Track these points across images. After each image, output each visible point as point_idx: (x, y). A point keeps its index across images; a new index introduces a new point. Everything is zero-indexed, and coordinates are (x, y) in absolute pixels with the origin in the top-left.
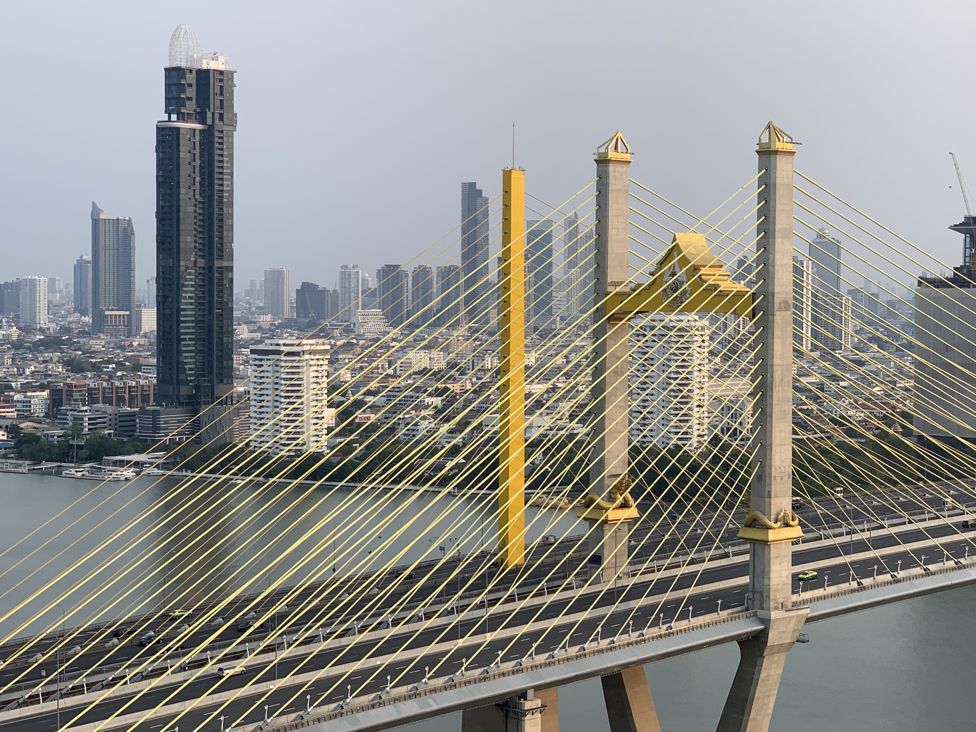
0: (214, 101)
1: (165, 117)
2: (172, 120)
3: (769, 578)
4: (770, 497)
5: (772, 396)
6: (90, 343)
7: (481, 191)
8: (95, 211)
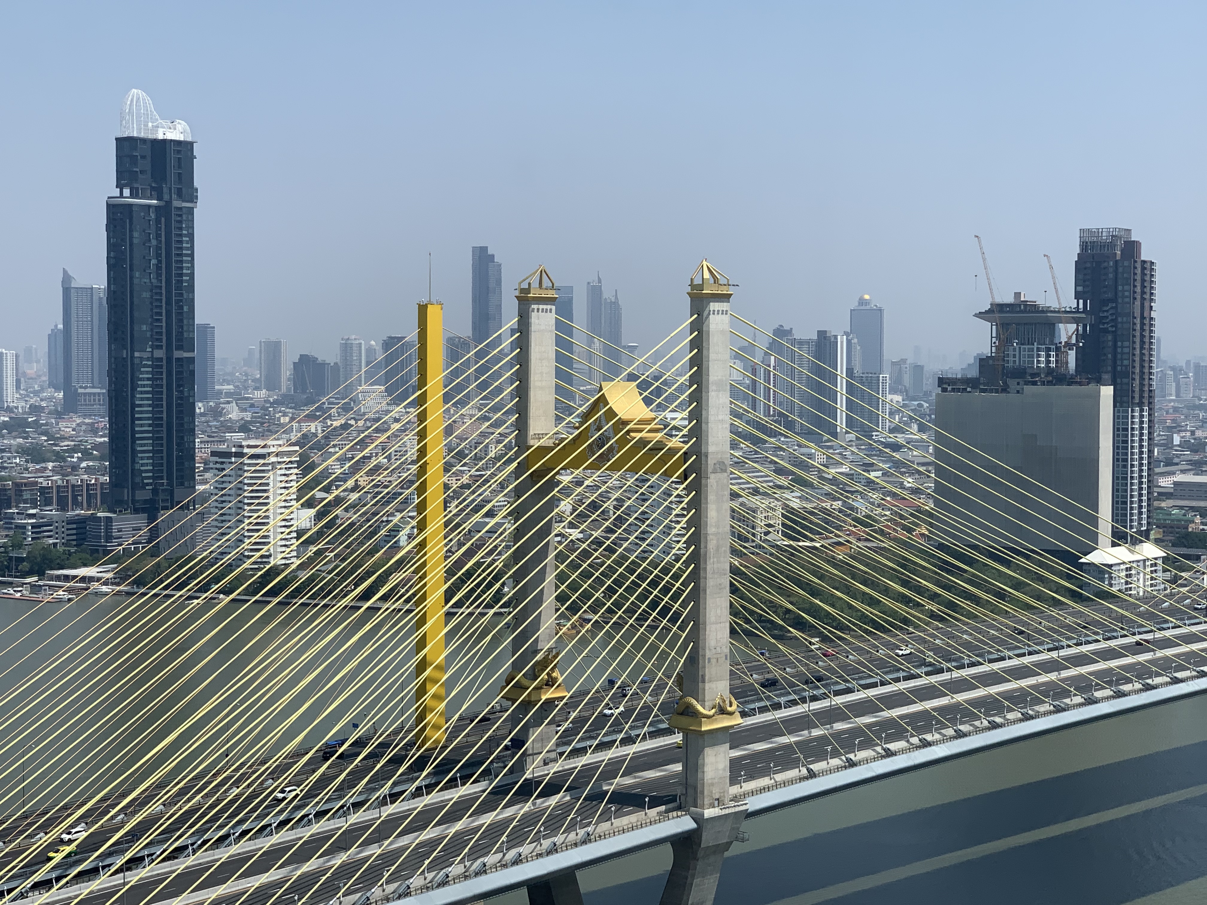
0: (172, 173)
1: (117, 192)
2: (124, 195)
3: (703, 772)
4: (704, 681)
5: (705, 569)
6: (60, 426)
7: (493, 256)
8: (67, 278)
